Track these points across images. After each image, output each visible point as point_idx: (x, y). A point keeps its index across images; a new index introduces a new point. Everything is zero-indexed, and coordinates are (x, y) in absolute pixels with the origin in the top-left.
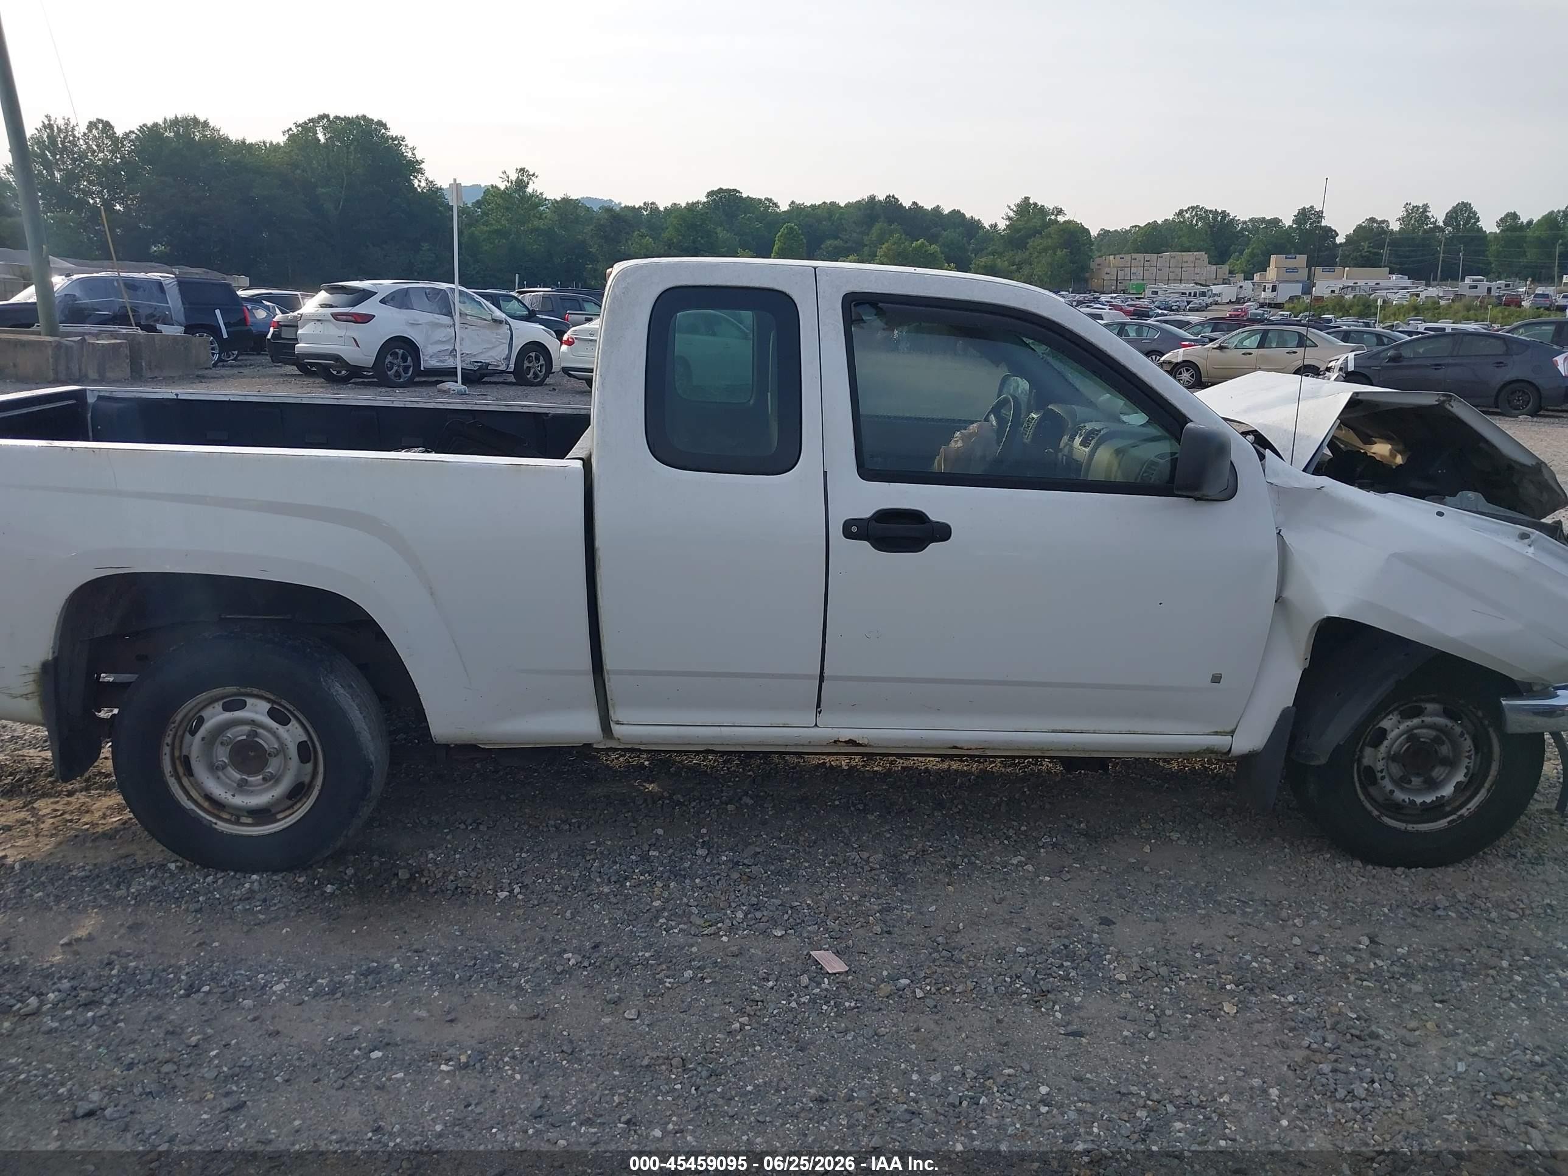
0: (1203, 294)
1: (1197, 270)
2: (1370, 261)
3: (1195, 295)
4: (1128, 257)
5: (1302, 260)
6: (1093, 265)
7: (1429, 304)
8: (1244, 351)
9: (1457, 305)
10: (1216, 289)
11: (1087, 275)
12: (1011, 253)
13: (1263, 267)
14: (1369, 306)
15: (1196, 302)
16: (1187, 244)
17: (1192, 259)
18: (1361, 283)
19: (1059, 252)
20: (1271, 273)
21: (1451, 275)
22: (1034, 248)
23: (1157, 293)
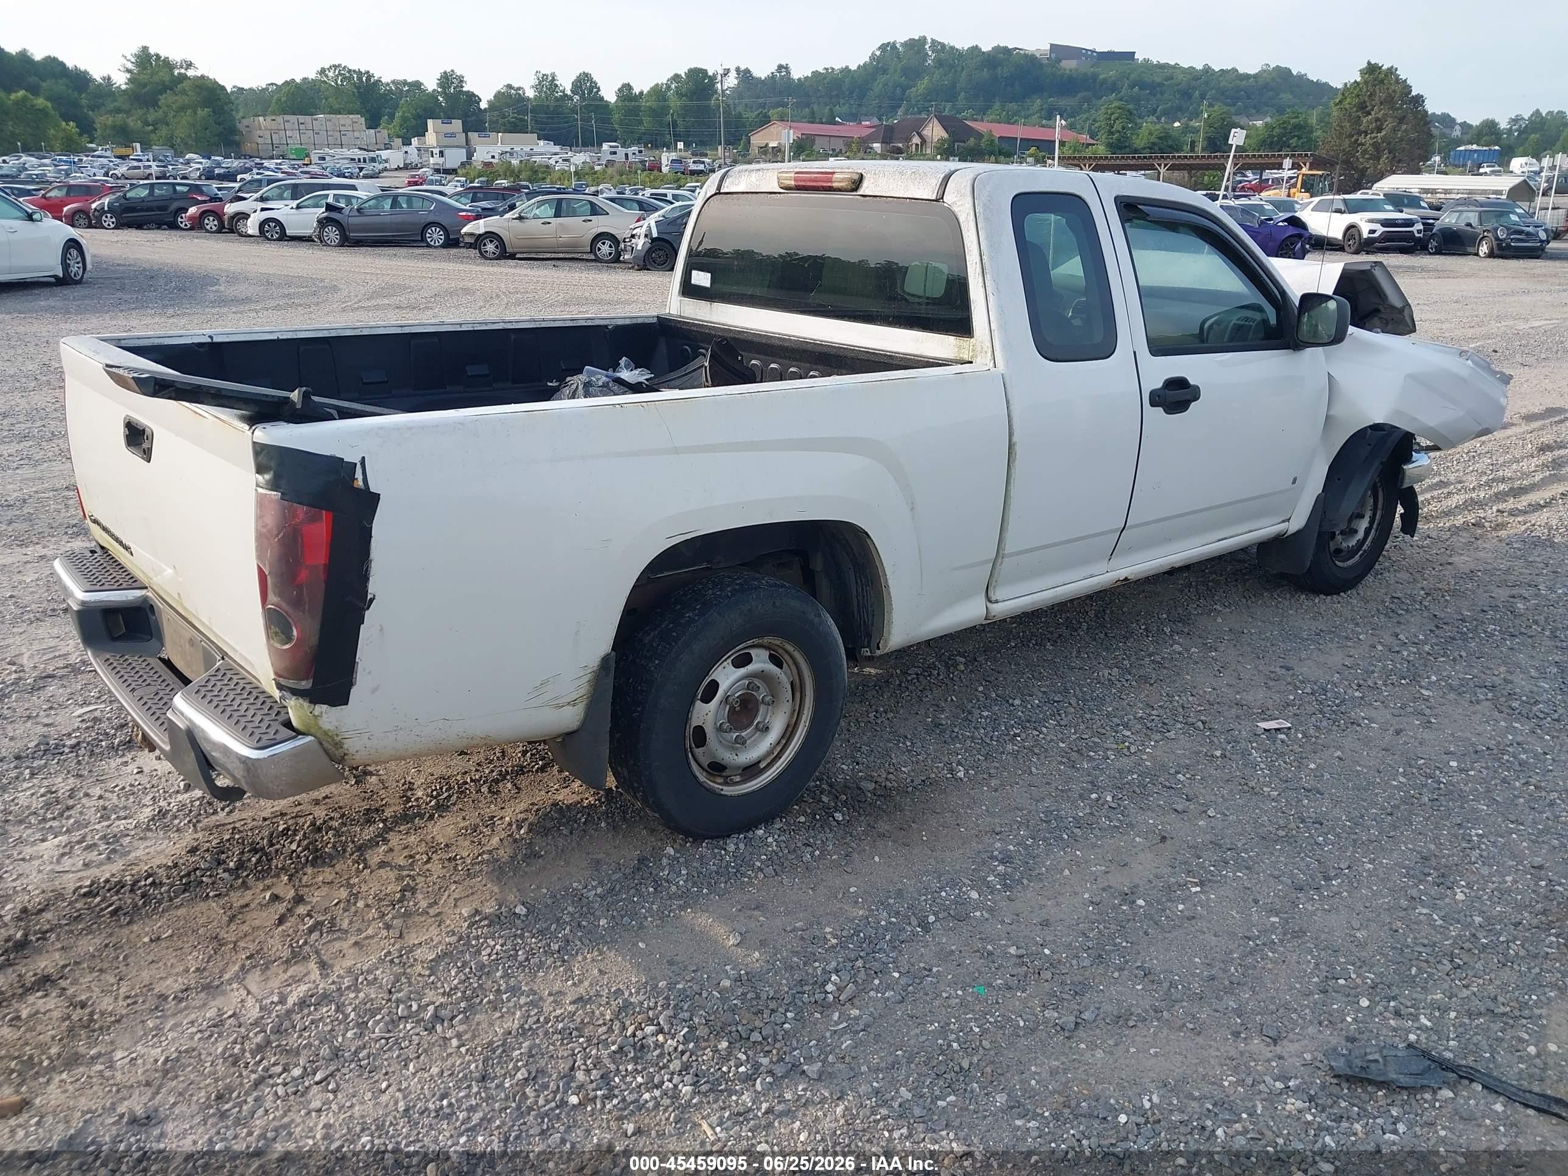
0: (373, 160)
1: (356, 134)
2: (516, 127)
3: (365, 161)
4: (280, 119)
5: (457, 125)
6: (241, 126)
7: (587, 169)
8: (543, 221)
9: (610, 170)
10: (385, 154)
11: (237, 138)
12: (140, 112)
13: (422, 132)
14: (536, 171)
15: (369, 168)
16: (337, 106)
17: (349, 122)
18: (517, 149)
19: (199, 112)
20: (431, 138)
21: (590, 141)
22: (169, 106)
23: (323, 159)
